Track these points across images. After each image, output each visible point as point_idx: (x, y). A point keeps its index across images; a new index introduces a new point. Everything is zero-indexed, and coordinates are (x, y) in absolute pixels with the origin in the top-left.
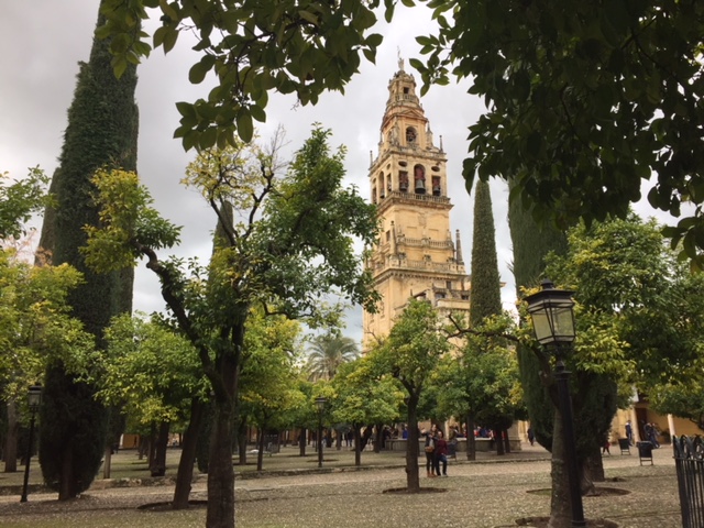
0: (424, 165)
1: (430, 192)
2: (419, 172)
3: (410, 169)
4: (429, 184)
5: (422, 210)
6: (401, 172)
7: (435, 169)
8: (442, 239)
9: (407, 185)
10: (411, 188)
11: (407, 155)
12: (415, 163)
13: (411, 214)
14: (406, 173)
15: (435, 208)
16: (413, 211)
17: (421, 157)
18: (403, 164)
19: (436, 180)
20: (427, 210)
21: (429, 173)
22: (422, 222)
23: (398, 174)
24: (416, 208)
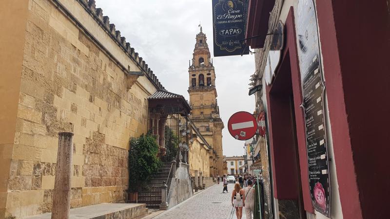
0: (203, 73)
1: (206, 85)
2: (201, 77)
3: (197, 77)
4: (206, 81)
5: (202, 93)
6: (192, 79)
7: (209, 74)
8: (210, 104)
9: (195, 84)
10: (197, 84)
11: (196, 71)
12: (199, 74)
13: (196, 95)
14: (195, 79)
15: (207, 91)
16: (197, 94)
17: (202, 70)
18: (194, 75)
19: (209, 79)
20: (204, 92)
21: (206, 76)
22: (202, 98)
23: (191, 80)
24: (199, 93)
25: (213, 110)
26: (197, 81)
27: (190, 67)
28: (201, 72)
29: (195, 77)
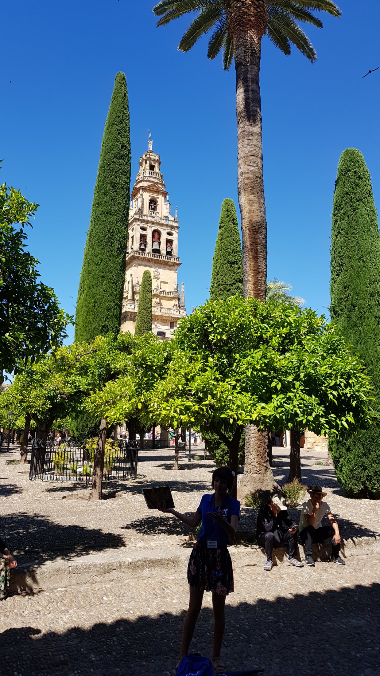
2: (156, 236)
4: (164, 246)
5: (157, 266)
7: (170, 234)
20: (161, 266)
24: (152, 264)
26: (149, 242)
28: (156, 227)
29: (146, 234)
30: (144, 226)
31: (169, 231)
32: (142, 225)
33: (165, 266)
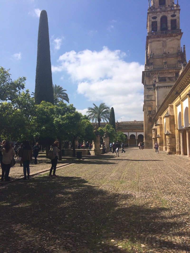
0: (166, 15)
1: (169, 29)
2: (164, 20)
3: (158, 20)
4: (169, 24)
5: (164, 39)
6: (153, 22)
7: (173, 16)
8: (176, 51)
9: (157, 28)
10: (159, 28)
11: (157, 12)
12: (161, 15)
13: (158, 42)
14: (156, 22)
15: (172, 36)
16: (159, 41)
17: (165, 11)
18: (154, 18)
19: (174, 22)
21: (169, 18)
22: (164, 45)
23: (151, 23)
24: (161, 39)
25: (180, 59)
26: (159, 25)
27: (150, 8)
28: (163, 14)
29: (156, 20)
30: (155, 16)
31: (172, 14)
32: (153, 16)
33: (171, 37)
